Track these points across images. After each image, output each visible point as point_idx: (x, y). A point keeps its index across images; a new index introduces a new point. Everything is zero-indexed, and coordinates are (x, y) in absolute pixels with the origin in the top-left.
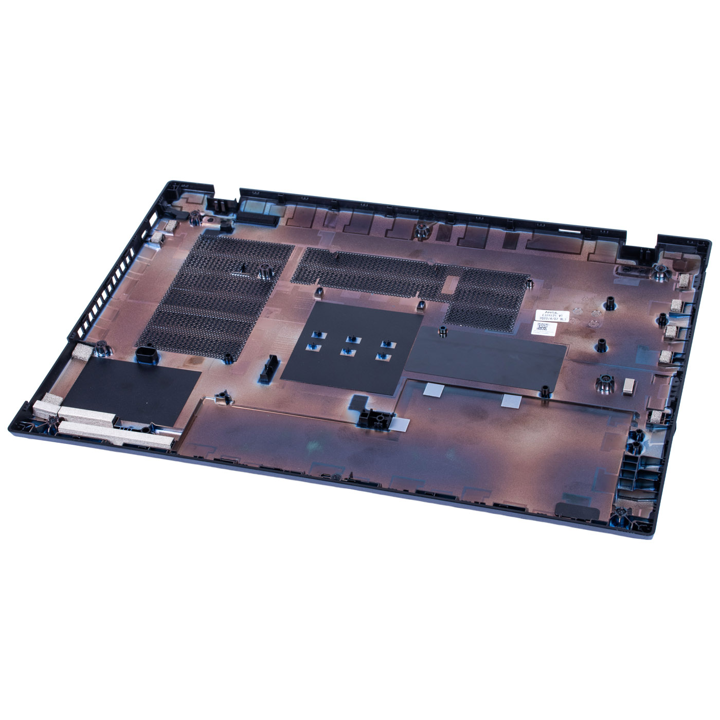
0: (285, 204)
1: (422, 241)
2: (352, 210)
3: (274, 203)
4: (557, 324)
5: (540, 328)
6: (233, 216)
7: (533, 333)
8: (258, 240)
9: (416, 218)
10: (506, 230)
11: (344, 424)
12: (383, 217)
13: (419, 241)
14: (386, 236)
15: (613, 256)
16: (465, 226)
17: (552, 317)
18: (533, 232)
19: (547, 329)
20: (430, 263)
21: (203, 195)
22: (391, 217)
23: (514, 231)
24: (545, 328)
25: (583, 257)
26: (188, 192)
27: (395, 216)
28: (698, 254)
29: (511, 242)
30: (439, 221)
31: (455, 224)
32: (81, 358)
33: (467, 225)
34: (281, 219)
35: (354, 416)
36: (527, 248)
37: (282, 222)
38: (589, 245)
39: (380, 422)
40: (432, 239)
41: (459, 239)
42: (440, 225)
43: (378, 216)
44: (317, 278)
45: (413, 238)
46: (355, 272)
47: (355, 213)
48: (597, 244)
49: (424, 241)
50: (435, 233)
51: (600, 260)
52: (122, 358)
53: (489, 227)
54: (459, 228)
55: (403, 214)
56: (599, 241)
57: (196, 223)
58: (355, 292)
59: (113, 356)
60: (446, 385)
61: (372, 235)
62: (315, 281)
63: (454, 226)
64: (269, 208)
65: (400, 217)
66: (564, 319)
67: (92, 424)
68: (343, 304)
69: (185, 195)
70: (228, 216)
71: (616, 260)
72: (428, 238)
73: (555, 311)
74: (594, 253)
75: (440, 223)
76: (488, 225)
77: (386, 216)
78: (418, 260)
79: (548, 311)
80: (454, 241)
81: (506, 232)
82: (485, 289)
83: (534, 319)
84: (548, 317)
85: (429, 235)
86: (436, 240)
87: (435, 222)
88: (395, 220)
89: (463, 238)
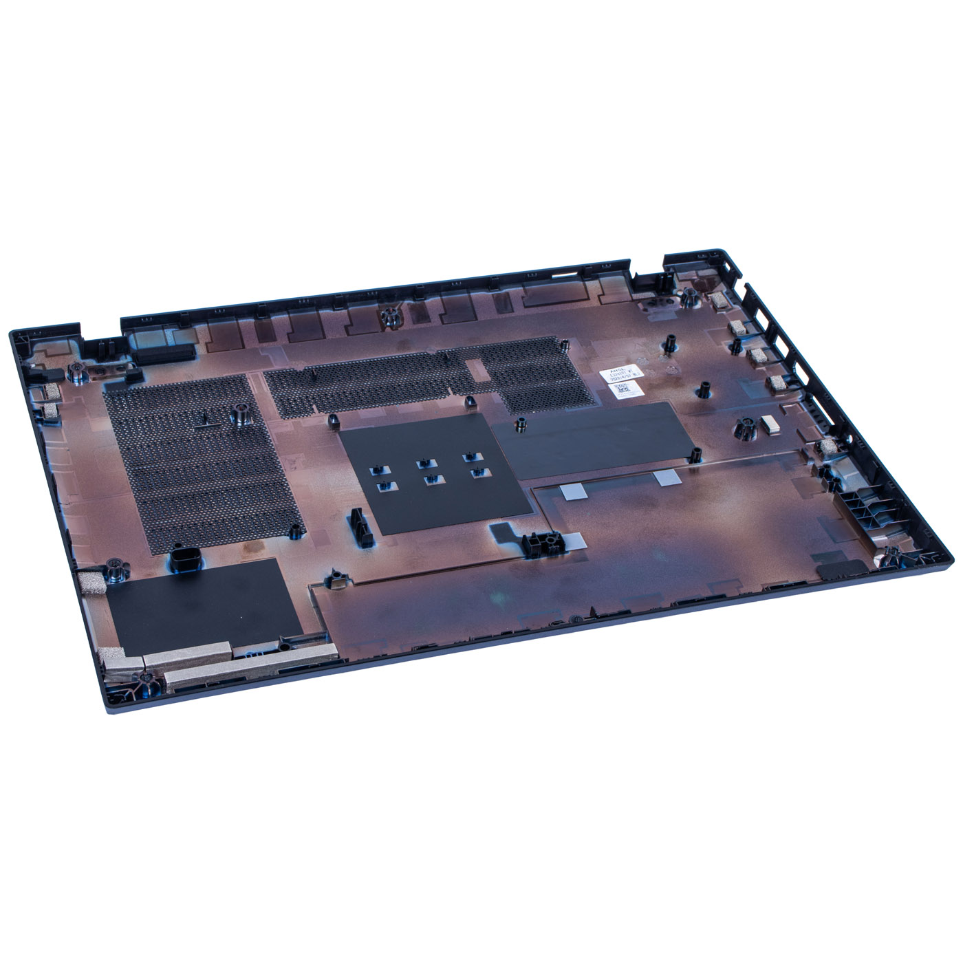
0: (191, 326)
1: (396, 330)
2: (285, 312)
3: (175, 328)
4: (634, 381)
5: (621, 391)
6: (126, 358)
7: (619, 398)
9: (374, 303)
10: (490, 292)
11: (511, 563)
12: (332, 312)
13: (392, 330)
14: (348, 335)
15: (625, 293)
16: (439, 298)
17: (624, 375)
18: (523, 286)
19: (629, 389)
20: (431, 353)
21: (66, 341)
22: (342, 310)
23: (500, 290)
24: (627, 389)
25: (594, 302)
26: (41, 341)
27: (346, 307)
28: (710, 268)
29: (504, 304)
30: (404, 300)
31: (425, 299)
32: (96, 592)
33: (441, 296)
34: (197, 346)
35: (511, 550)
36: (526, 307)
37: (200, 350)
38: (593, 285)
39: (555, 544)
40: (408, 324)
41: (441, 315)
42: (408, 304)
43: (324, 313)
44: (310, 405)
45: (383, 329)
46: (350, 386)
47: (291, 315)
48: (602, 283)
49: (399, 330)
50: (407, 315)
51: (614, 300)
52: (149, 575)
53: (469, 292)
54: (433, 303)
55: (355, 301)
56: (601, 279)
58: (373, 409)
59: (134, 576)
60: (583, 482)
61: (330, 337)
62: (312, 409)
63: (425, 301)
64: (171, 337)
65: (353, 306)
66: (637, 374)
67: (203, 664)
68: (373, 426)
69: (38, 347)
70: (118, 360)
71: (631, 296)
72: (403, 324)
73: (620, 368)
74: (603, 294)
75: (406, 302)
76: (465, 290)
77: (334, 310)
78: (413, 352)
79: (613, 370)
80: (436, 320)
81: (491, 293)
82: (521, 364)
83: (606, 384)
84: (619, 376)
85: (402, 320)
86: (414, 323)
87: (401, 302)
88: (349, 312)
89: (445, 314)
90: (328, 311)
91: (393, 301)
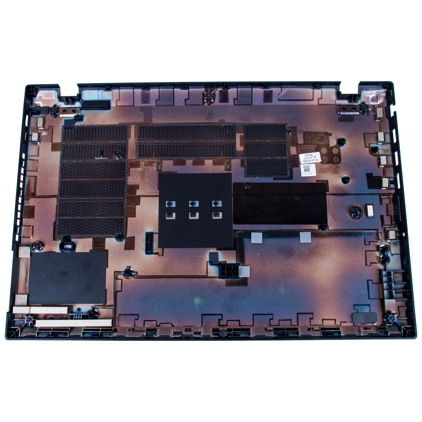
0: (111, 90)
1: (210, 104)
2: (158, 87)
3: (103, 90)
4: (314, 164)
5: (305, 170)
6: (78, 104)
7: (303, 176)
8: (103, 124)
9: (203, 88)
12: (181, 90)
13: (208, 105)
14: (186, 104)
15: (334, 99)
16: (236, 89)
17: (311, 159)
18: (281, 87)
20: (221, 125)
22: (185, 90)
23: (269, 88)
24: (309, 170)
25: (315, 102)
27: (188, 89)
28: (383, 90)
29: (268, 97)
30: (218, 88)
31: (229, 89)
33: (237, 88)
34: (112, 102)
36: (279, 100)
37: (113, 104)
38: (317, 92)
40: (217, 102)
41: (234, 99)
42: (220, 91)
44: (153, 152)
45: (204, 103)
46: (175, 141)
47: (160, 90)
48: (323, 91)
49: (212, 104)
50: (217, 97)
51: (326, 103)
53: (252, 88)
54: (232, 91)
55: (193, 86)
56: (323, 89)
57: (56, 116)
60: (263, 232)
61: (176, 105)
62: (152, 155)
63: (229, 90)
64: (101, 95)
65: (191, 88)
66: (318, 160)
70: (75, 105)
72: (214, 102)
73: (311, 154)
74: (321, 98)
76: (251, 86)
78: (213, 122)
79: (306, 154)
80: (231, 102)
81: (263, 90)
83: (300, 163)
84: (308, 160)
85: (214, 99)
86: (220, 102)
87: (216, 89)
88: (189, 91)
89: (237, 99)
90: (178, 89)
91: (212, 88)
